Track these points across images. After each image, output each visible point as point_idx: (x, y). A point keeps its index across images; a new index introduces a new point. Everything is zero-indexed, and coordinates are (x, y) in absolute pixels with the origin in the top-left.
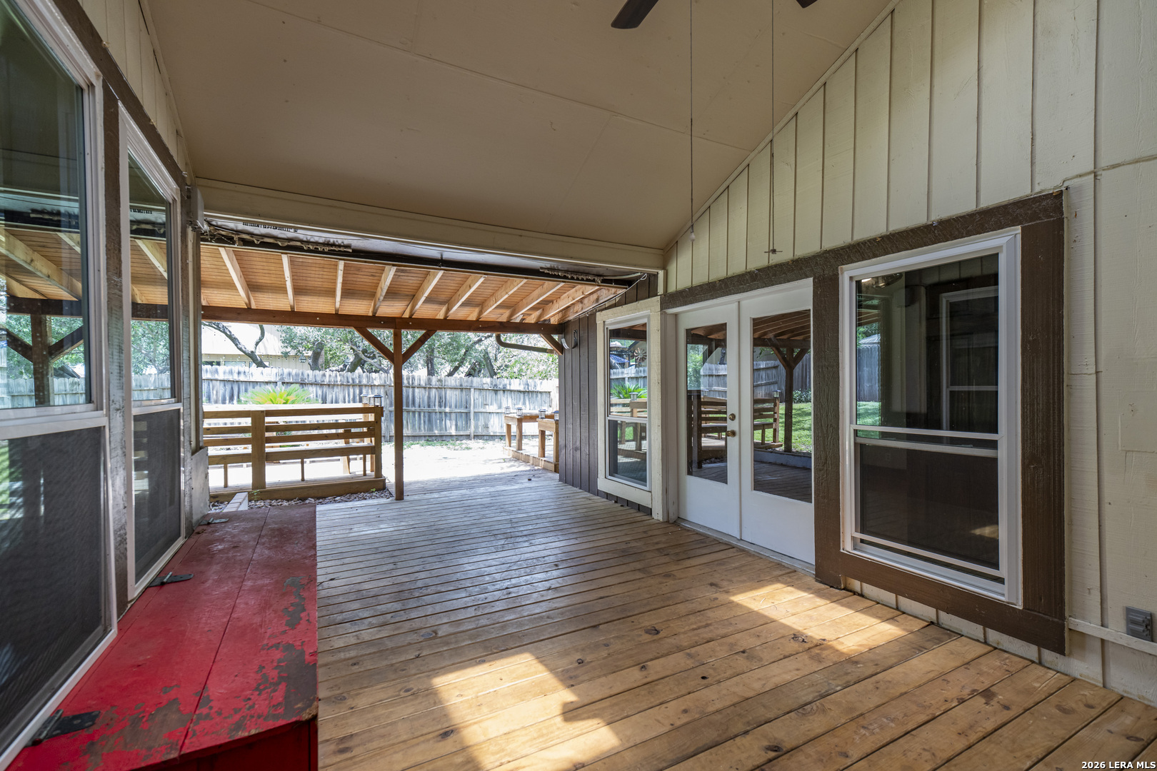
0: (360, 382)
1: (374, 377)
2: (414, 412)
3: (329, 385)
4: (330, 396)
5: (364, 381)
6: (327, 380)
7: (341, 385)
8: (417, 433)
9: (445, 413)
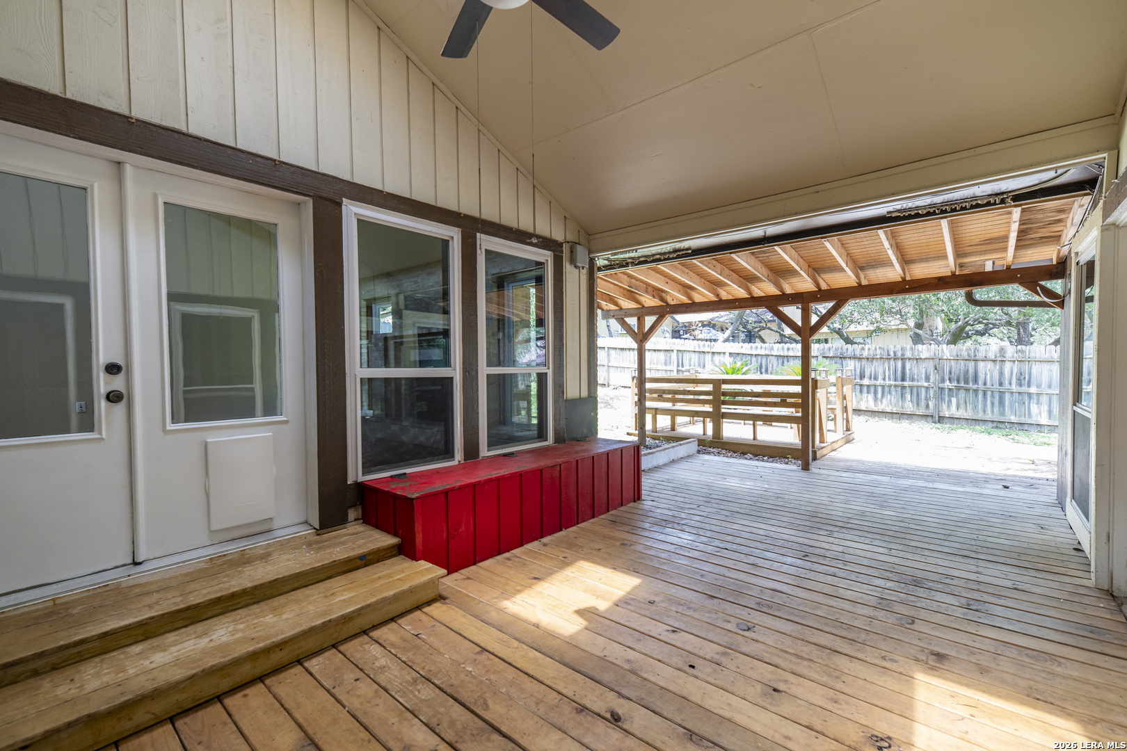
0: (903, 355)
1: (920, 349)
2: (976, 391)
3: (868, 359)
4: (869, 369)
5: (908, 354)
6: (865, 354)
7: (881, 358)
8: (980, 416)
9: (1030, 395)
